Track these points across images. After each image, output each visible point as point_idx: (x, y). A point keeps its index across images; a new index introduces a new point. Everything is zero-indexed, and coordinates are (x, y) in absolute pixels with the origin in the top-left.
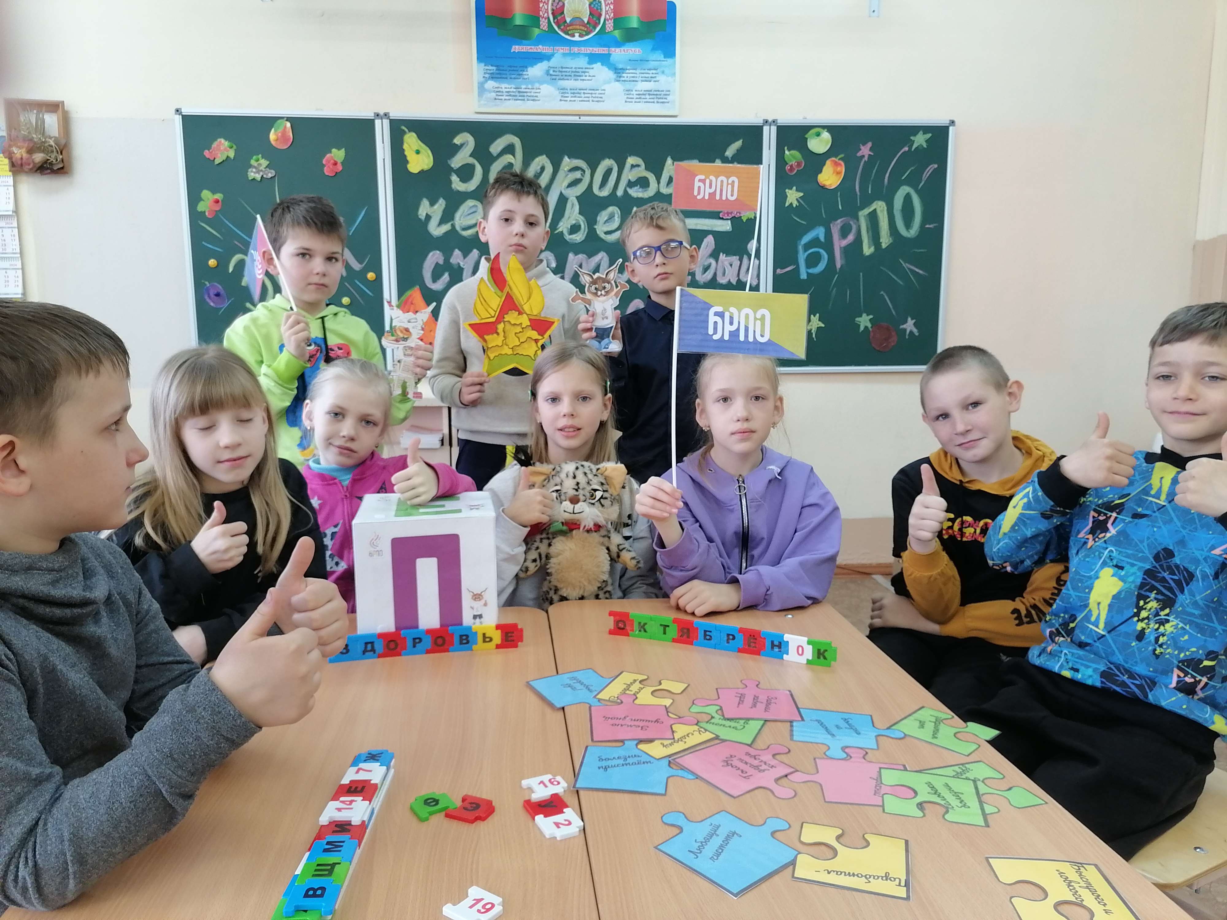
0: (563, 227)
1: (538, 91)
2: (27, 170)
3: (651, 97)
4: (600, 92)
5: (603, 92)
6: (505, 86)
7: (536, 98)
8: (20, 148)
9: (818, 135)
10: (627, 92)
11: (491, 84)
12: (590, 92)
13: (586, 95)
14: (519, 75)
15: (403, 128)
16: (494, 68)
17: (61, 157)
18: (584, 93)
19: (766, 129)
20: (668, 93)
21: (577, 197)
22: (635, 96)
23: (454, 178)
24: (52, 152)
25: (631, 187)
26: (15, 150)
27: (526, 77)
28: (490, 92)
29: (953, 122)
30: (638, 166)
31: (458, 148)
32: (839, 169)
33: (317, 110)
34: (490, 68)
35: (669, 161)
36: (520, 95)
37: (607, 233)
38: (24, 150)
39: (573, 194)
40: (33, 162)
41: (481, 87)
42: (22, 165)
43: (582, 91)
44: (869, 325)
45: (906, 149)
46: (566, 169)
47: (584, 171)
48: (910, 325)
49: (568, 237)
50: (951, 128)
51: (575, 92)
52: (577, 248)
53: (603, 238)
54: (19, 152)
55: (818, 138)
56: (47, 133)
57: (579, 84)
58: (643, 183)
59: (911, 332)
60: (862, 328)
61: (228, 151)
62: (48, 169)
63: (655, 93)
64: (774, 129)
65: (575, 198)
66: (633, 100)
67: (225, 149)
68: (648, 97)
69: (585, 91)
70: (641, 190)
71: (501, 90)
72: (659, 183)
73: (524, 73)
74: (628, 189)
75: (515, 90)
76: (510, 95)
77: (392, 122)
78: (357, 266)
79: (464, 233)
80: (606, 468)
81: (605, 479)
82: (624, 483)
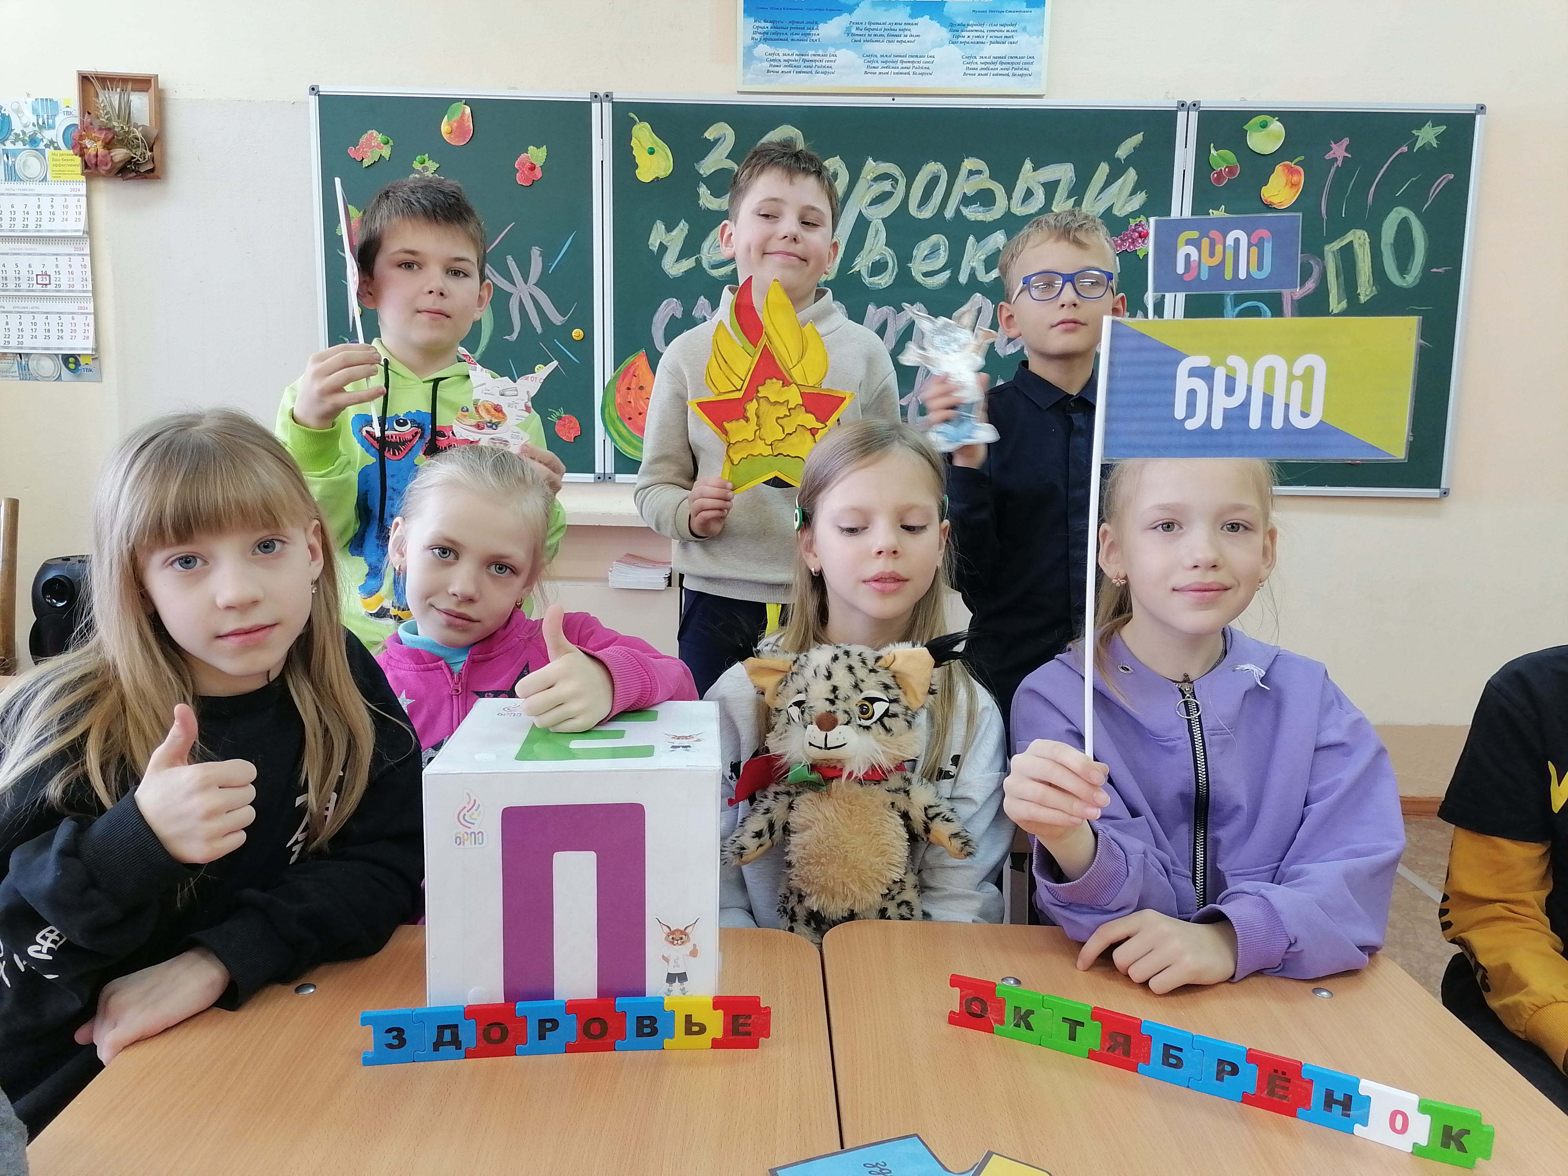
0: (862, 264)
1: (833, 58)
2: (104, 172)
3: (1004, 66)
4: (926, 59)
5: (931, 60)
6: (783, 52)
7: (830, 70)
8: (95, 140)
9: (1264, 126)
10: (968, 60)
11: (763, 49)
12: (912, 59)
13: (904, 65)
14: (805, 35)
15: (632, 115)
16: (769, 25)
17: (150, 154)
18: (902, 62)
19: (1181, 116)
20: (1031, 60)
21: (883, 220)
22: (980, 66)
23: (703, 190)
24: (138, 147)
25: (966, 206)
26: (87, 142)
27: (814, 38)
28: (761, 61)
29: (1482, 109)
30: (979, 172)
31: (710, 145)
32: (1295, 179)
34: (763, 24)
35: (1028, 165)
36: (806, 66)
37: (926, 274)
38: (100, 143)
39: (878, 215)
40: (112, 160)
41: (748, 54)
43: (900, 59)
45: (1405, 149)
46: (869, 177)
47: (896, 180)
49: (867, 280)
50: (1478, 117)
51: (888, 60)
52: (882, 298)
53: (922, 282)
54: (93, 147)
55: (1264, 132)
56: (133, 121)
57: (894, 48)
58: (985, 198)
61: (382, 148)
62: (133, 171)
63: (1011, 60)
64: (1194, 116)
65: (881, 221)
66: (977, 72)
67: (378, 146)
68: (998, 66)
69: (904, 59)
70: (981, 209)
71: (778, 58)
72: (1010, 198)
73: (813, 32)
74: (962, 208)
75: (797, 58)
76: (791, 66)
77: (616, 106)
78: (557, 319)
79: (715, 273)
80: (895, 656)
81: (894, 676)
82: (931, 685)
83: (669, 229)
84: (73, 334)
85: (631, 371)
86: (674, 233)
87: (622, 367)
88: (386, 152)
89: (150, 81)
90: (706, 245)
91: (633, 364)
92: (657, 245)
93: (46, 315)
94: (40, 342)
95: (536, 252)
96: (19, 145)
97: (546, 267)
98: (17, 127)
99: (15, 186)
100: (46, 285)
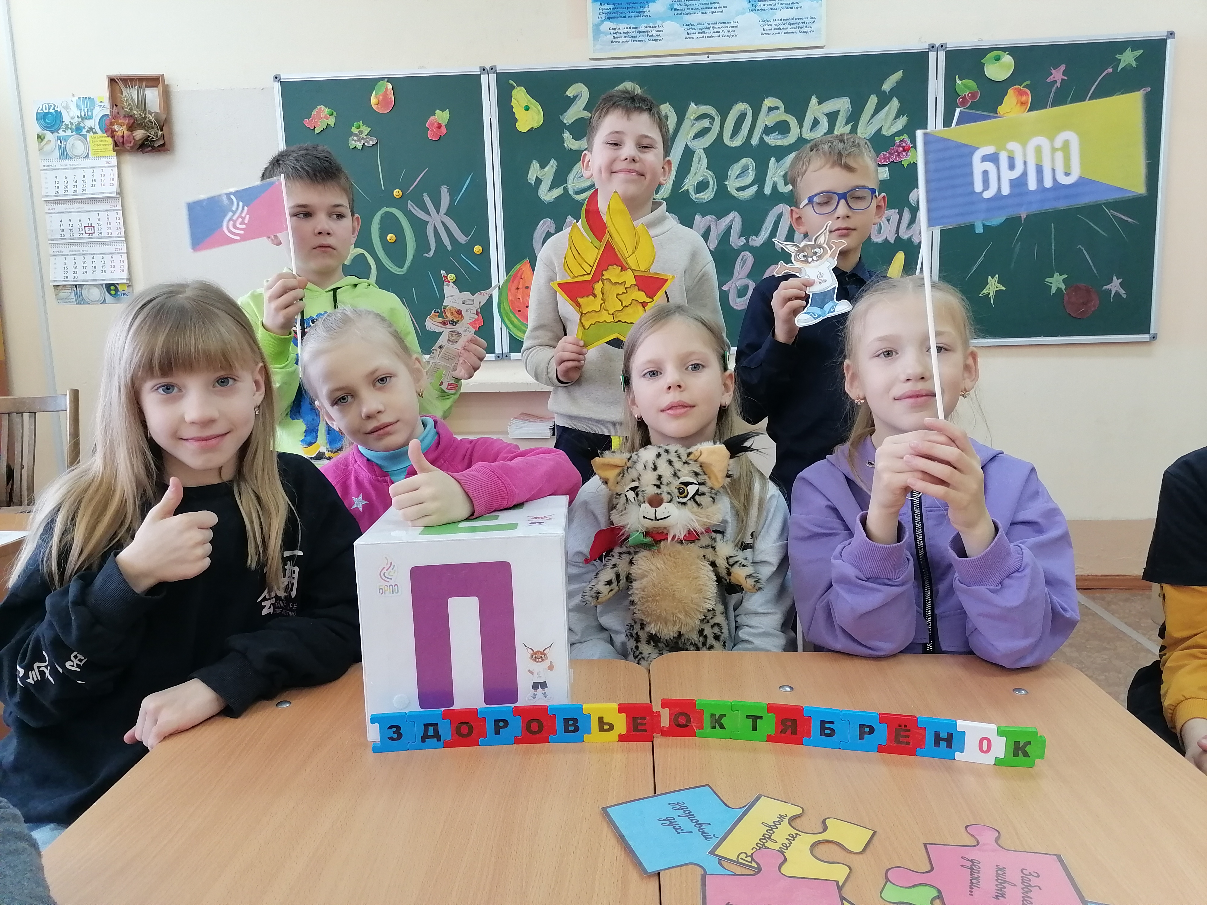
0: (689, 184)
1: (661, 29)
2: (129, 148)
3: (792, 26)
4: (732, 24)
5: (736, 25)
6: (623, 26)
7: (659, 38)
8: (121, 125)
9: (998, 59)
10: (764, 23)
11: (608, 25)
12: (721, 25)
13: (716, 30)
14: (640, 12)
15: (511, 82)
16: (611, 7)
17: (161, 133)
18: (714, 28)
19: (932, 55)
20: (813, 20)
21: (704, 149)
22: (774, 27)
23: (567, 135)
24: (152, 128)
25: (768, 135)
26: (116, 127)
27: (646, 14)
28: (606, 34)
29: (1171, 34)
30: (777, 108)
31: (571, 101)
32: (1024, 98)
33: (420, 68)
34: (606, 6)
35: (814, 100)
36: (640, 36)
37: (740, 189)
38: (125, 127)
39: (700, 146)
40: (134, 139)
41: (597, 29)
42: (123, 143)
43: (712, 26)
44: (1063, 287)
45: (1110, 70)
46: (692, 118)
47: (713, 119)
48: (1115, 286)
49: (694, 196)
50: (1168, 41)
51: (704, 28)
52: (705, 209)
53: (736, 195)
54: (121, 130)
55: (998, 64)
56: (148, 109)
57: (707, 18)
58: (782, 128)
59: (1117, 294)
60: (1053, 290)
61: (329, 118)
62: (150, 146)
63: (797, 21)
64: (942, 55)
65: (702, 150)
66: (771, 32)
67: (326, 117)
68: (788, 26)
69: (715, 26)
70: (779, 136)
71: (619, 31)
72: (801, 127)
73: (645, 10)
74: (764, 136)
75: (634, 30)
76: (629, 37)
77: (498, 75)
78: (462, 239)
79: (579, 197)
80: (701, 452)
81: (701, 466)
82: (728, 471)
83: (542, 167)
84: (113, 269)
85: (519, 275)
86: (546, 169)
87: (512, 273)
88: (331, 121)
89: (159, 79)
90: (571, 177)
91: (520, 269)
92: (534, 179)
93: (92, 256)
94: (90, 276)
95: (444, 189)
96: (69, 132)
97: (452, 201)
98: (66, 119)
99: (67, 163)
100: (92, 233)
